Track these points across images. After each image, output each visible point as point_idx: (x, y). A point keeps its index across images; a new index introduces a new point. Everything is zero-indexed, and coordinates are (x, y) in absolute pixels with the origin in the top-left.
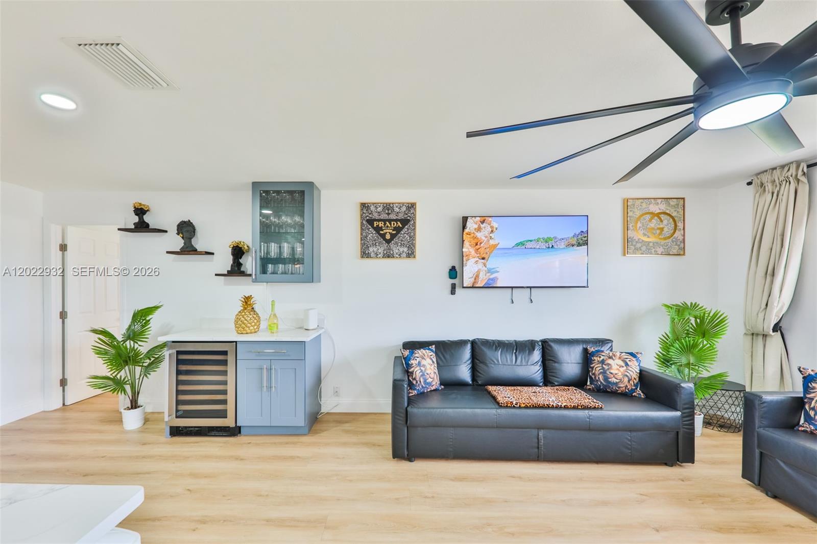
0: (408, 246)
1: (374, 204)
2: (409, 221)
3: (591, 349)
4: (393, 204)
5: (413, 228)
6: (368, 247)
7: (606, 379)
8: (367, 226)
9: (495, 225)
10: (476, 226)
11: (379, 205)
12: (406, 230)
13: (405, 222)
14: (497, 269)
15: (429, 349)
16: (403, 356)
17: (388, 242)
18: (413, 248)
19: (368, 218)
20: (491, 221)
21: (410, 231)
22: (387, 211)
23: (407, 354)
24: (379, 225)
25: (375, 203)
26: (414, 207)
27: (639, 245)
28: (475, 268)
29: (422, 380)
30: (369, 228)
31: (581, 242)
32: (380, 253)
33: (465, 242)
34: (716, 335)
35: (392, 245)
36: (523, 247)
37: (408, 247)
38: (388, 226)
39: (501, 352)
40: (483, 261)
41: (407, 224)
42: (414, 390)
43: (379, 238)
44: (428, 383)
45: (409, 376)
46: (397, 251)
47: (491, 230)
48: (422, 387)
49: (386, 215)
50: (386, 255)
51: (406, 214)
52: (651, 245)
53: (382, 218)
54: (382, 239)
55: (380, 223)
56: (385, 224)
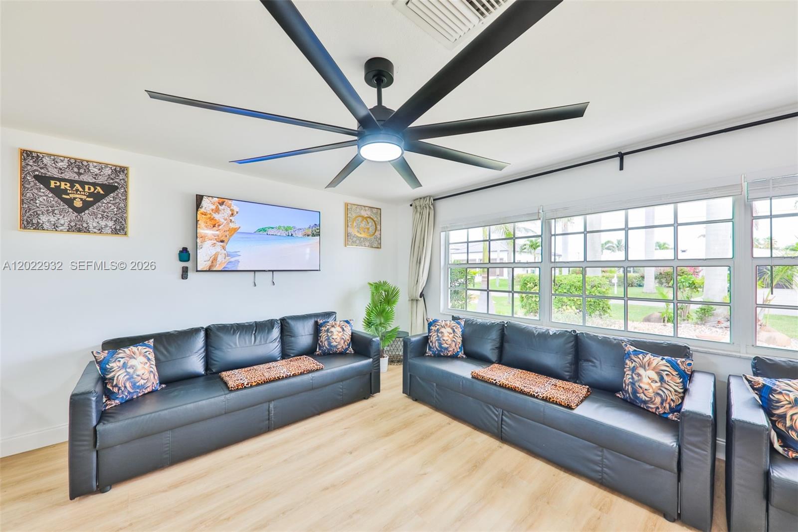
0: (115, 219)
1: (50, 155)
2: (116, 188)
3: (320, 322)
4: (87, 162)
5: (124, 198)
6: (39, 215)
7: (329, 344)
8: (35, 184)
9: (236, 209)
10: (214, 207)
11: (62, 158)
12: (112, 199)
13: (109, 189)
15: (145, 345)
16: (96, 360)
17: (79, 211)
18: (124, 222)
19: (37, 173)
20: (231, 204)
21: (118, 201)
22: (76, 170)
23: (103, 357)
24: (60, 185)
25: (54, 155)
26: (125, 172)
27: (355, 239)
28: (212, 251)
29: (128, 385)
30: (40, 189)
31: (315, 233)
32: (62, 225)
33: (199, 222)
34: (394, 302)
35: (85, 215)
36: (265, 233)
37: (115, 221)
38: (77, 190)
39: (240, 334)
40: (222, 244)
41: (113, 191)
42: (114, 400)
43: (60, 204)
44: (139, 387)
45: (106, 384)
46: (95, 225)
47: (231, 213)
48: (129, 393)
49: (75, 175)
50: (73, 229)
51: (113, 179)
52: (362, 239)
53: (67, 178)
54: (66, 206)
55: (63, 183)
56: (72, 186)
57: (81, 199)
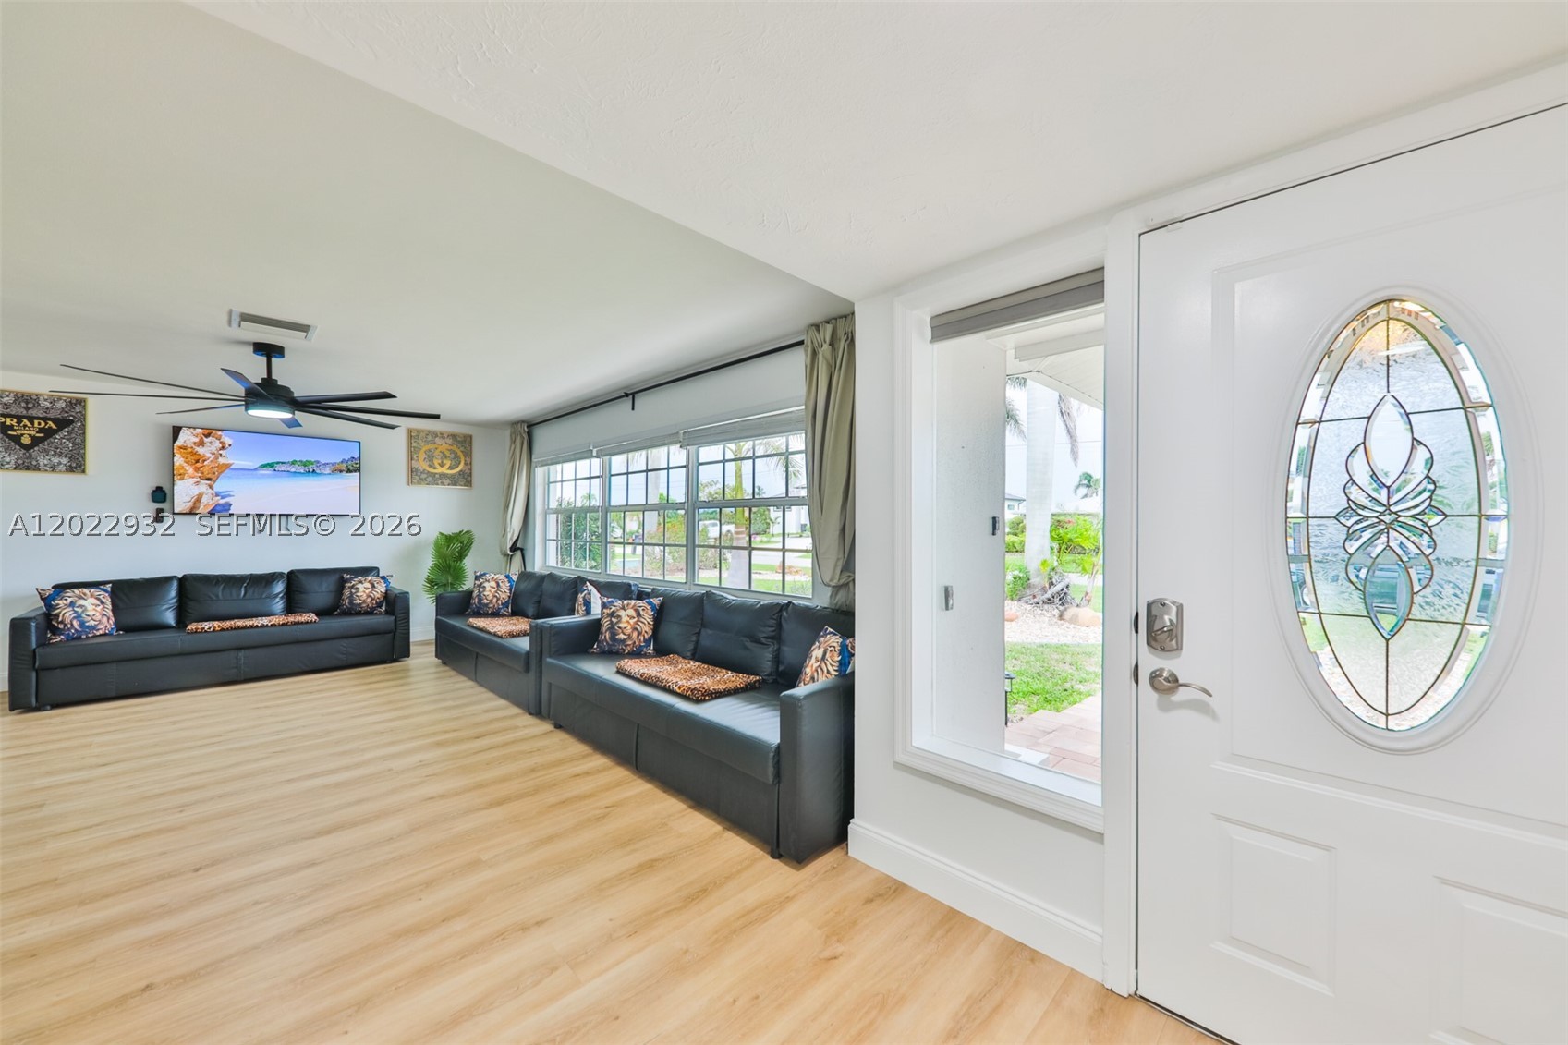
0: (69, 456)
2: (72, 422)
3: (347, 576)
4: (36, 395)
5: (80, 432)
7: (352, 601)
9: (227, 440)
10: (197, 440)
11: (7, 393)
12: (66, 434)
13: (63, 423)
14: (231, 493)
15: (100, 590)
16: (41, 597)
17: (27, 448)
18: (81, 459)
20: (221, 436)
21: (73, 435)
22: (23, 404)
23: (48, 596)
24: (5, 422)
26: (83, 404)
27: (424, 476)
28: (196, 491)
29: (76, 623)
31: (352, 468)
32: (8, 463)
33: (176, 457)
35: (35, 452)
36: (273, 469)
37: (70, 458)
38: (25, 426)
39: (224, 586)
40: (208, 482)
41: (67, 426)
42: (59, 635)
43: (5, 441)
44: (88, 627)
45: (51, 620)
46: (46, 462)
47: (221, 446)
48: (76, 630)
49: (22, 410)
50: (21, 466)
51: (67, 412)
52: (437, 476)
53: (13, 413)
54: (13, 444)
55: (8, 420)
56: (19, 422)
57: (30, 435)
